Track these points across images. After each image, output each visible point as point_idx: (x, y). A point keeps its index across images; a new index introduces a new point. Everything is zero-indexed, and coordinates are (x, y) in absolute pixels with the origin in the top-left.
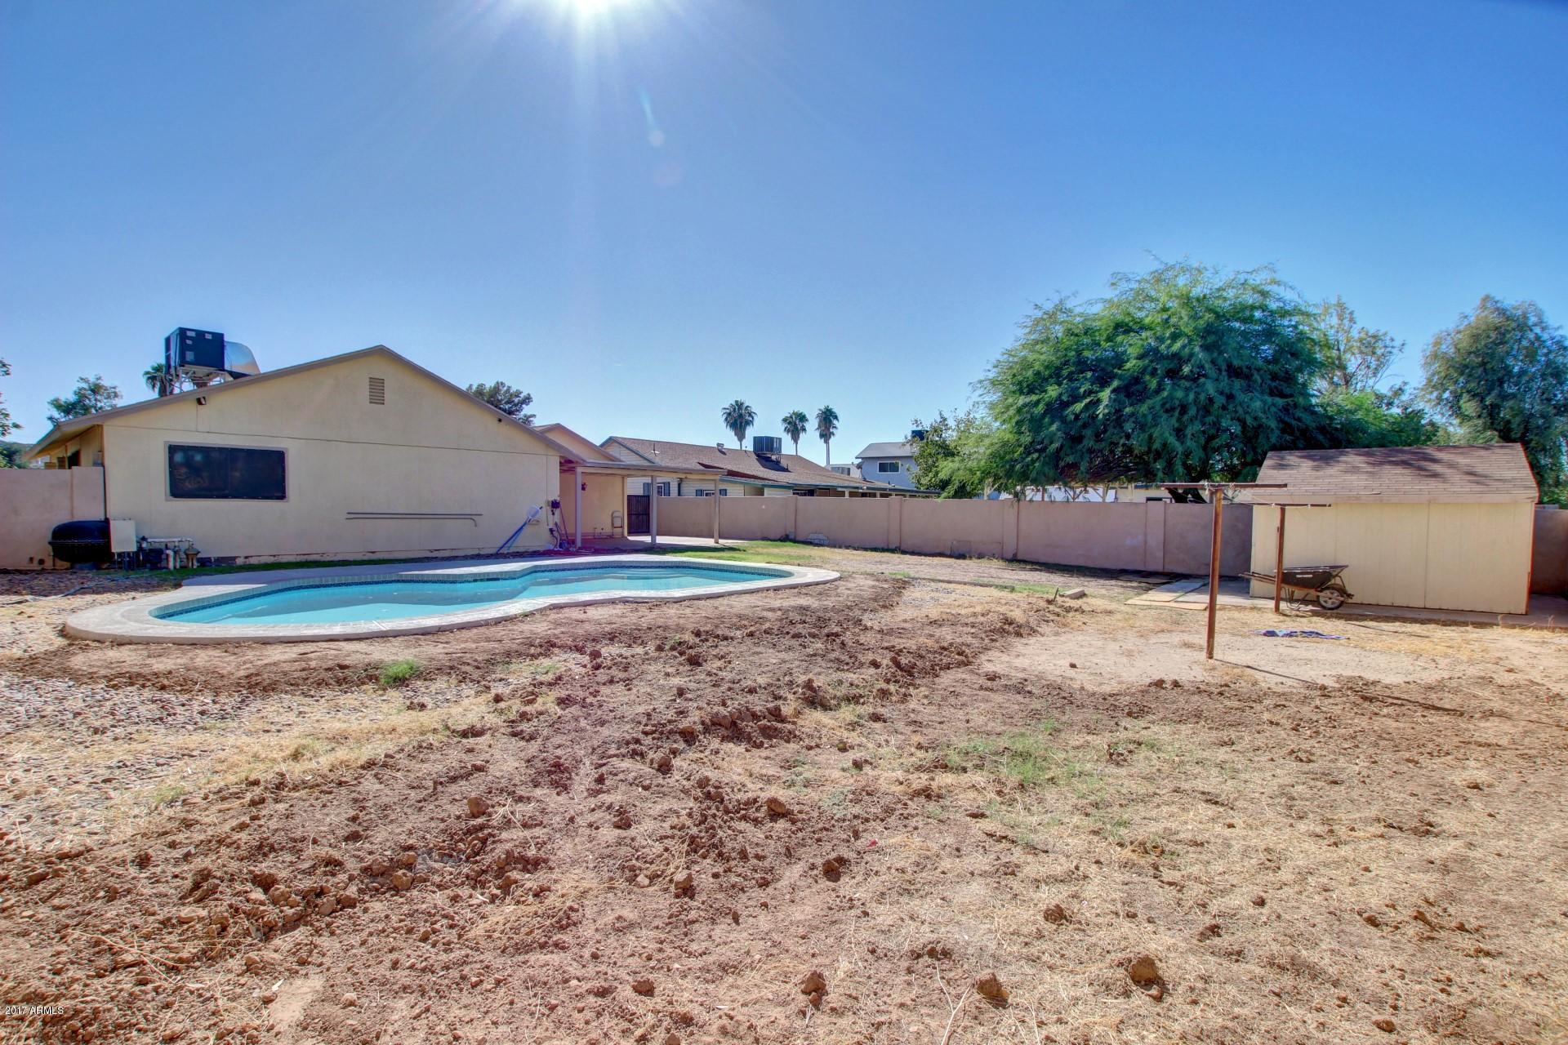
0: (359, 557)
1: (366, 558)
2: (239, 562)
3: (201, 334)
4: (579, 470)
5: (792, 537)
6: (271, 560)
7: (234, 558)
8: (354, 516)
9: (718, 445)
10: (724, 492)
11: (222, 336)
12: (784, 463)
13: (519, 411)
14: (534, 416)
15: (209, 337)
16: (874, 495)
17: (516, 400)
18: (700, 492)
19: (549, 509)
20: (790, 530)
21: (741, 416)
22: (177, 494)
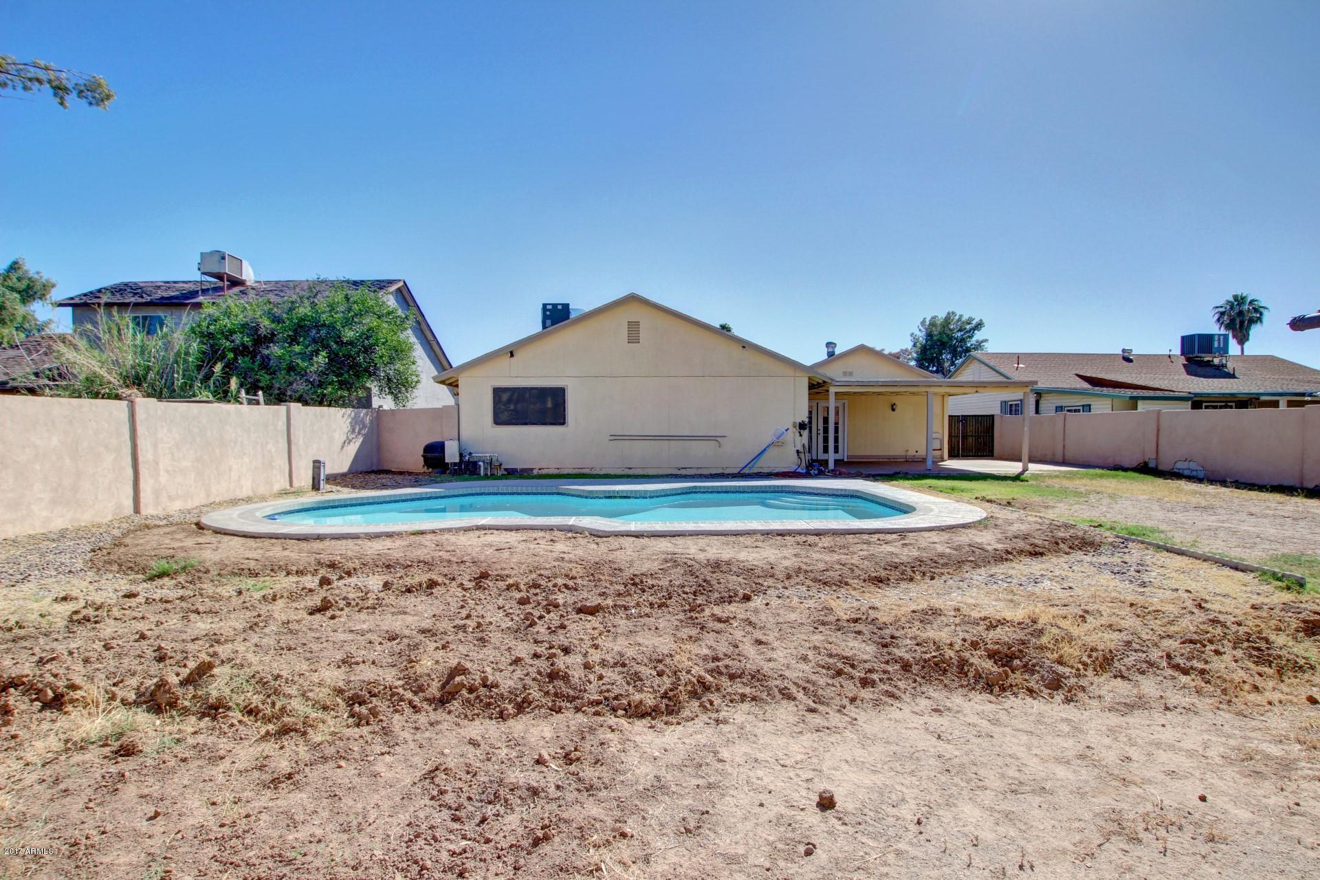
0: (619, 472)
1: (623, 473)
2: (535, 472)
3: (555, 306)
4: (832, 390)
5: (1152, 464)
6: (556, 472)
7: (532, 470)
8: (615, 438)
9: (1124, 351)
10: (1087, 408)
11: (568, 305)
12: (1230, 367)
13: (971, 337)
14: (986, 341)
15: (560, 307)
16: (1275, 404)
17: (968, 327)
18: (1059, 409)
19: (797, 431)
20: (1150, 455)
21: (1241, 313)
22: (498, 421)
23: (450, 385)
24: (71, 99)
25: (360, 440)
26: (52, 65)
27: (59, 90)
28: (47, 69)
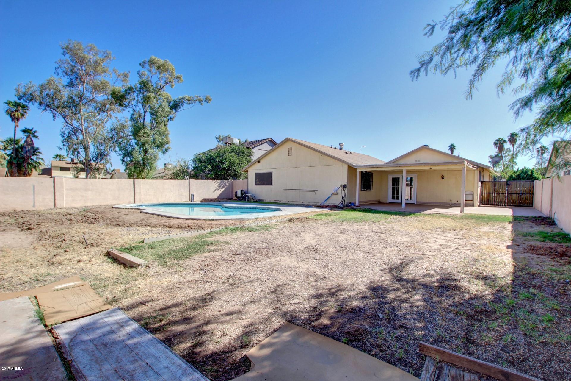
1: (287, 203)
4: (358, 170)
6: (269, 201)
7: (264, 200)
8: (285, 190)
19: (342, 188)
22: (256, 184)
23: (246, 172)
24: (203, 103)
25: (224, 189)
26: (198, 96)
27: (200, 101)
28: (197, 97)
